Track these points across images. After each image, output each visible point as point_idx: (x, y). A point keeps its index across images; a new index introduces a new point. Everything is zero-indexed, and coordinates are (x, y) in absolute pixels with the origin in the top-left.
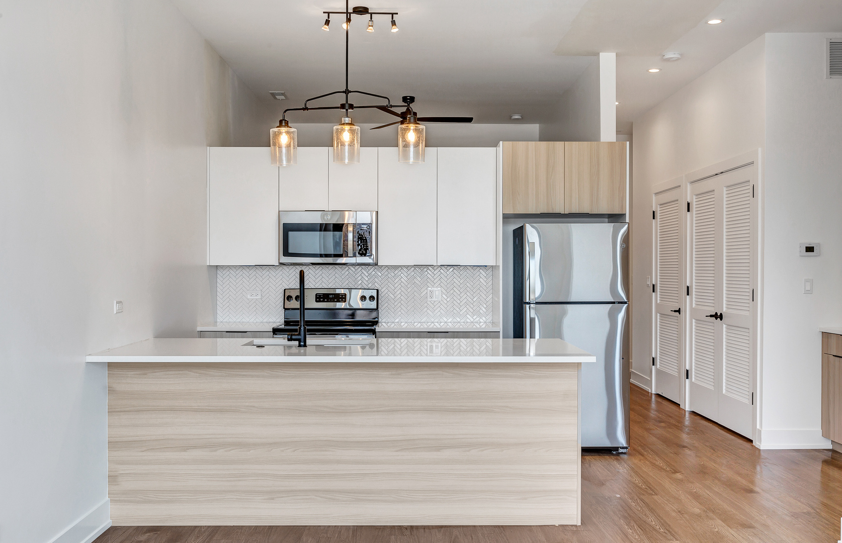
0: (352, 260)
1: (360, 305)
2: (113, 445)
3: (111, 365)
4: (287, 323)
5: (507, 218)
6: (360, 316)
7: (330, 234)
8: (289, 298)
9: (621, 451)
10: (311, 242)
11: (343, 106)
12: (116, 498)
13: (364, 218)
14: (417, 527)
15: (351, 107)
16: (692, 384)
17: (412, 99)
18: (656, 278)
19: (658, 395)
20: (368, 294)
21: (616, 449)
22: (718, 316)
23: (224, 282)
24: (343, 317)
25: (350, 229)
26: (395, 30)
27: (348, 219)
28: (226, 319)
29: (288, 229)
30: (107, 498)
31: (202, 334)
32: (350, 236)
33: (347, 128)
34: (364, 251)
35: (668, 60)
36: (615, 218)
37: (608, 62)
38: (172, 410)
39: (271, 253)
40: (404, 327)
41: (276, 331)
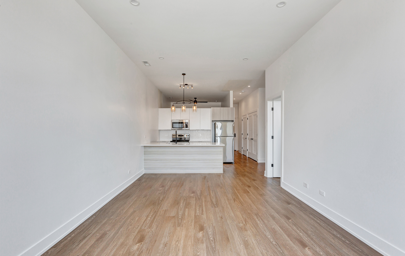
0: (185, 129)
1: (186, 137)
2: (145, 160)
3: (144, 146)
4: (173, 140)
5: (213, 121)
6: (186, 139)
7: (180, 124)
8: (173, 136)
9: (233, 163)
10: (177, 125)
11: (183, 103)
12: (145, 168)
13: (187, 121)
14: (196, 174)
15: (185, 103)
16: (248, 152)
17: (196, 98)
18: (242, 132)
19: (243, 154)
20: (188, 135)
21: (232, 163)
22: (252, 139)
23: (161, 133)
24: (183, 139)
25: (184, 123)
26: (192, 88)
27: (184, 121)
28: (161, 140)
29: (173, 123)
30: (144, 169)
31: (157, 142)
32: (184, 124)
33: (184, 106)
34: (187, 127)
35: (242, 92)
36: (232, 121)
37: (231, 93)
38: (155, 154)
39: (170, 127)
40: (194, 141)
41: (171, 142)
